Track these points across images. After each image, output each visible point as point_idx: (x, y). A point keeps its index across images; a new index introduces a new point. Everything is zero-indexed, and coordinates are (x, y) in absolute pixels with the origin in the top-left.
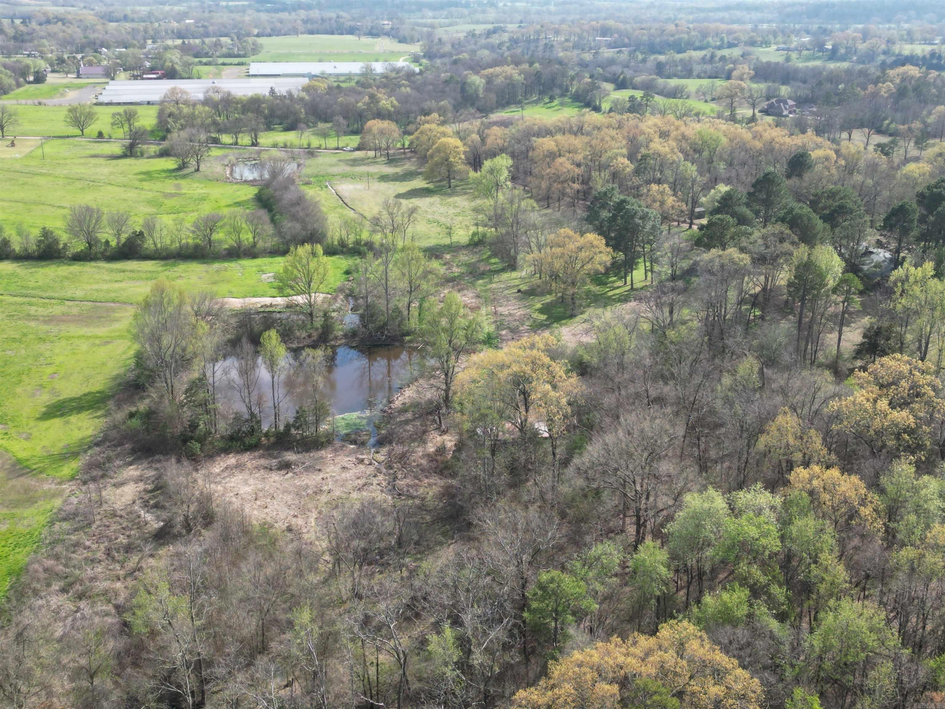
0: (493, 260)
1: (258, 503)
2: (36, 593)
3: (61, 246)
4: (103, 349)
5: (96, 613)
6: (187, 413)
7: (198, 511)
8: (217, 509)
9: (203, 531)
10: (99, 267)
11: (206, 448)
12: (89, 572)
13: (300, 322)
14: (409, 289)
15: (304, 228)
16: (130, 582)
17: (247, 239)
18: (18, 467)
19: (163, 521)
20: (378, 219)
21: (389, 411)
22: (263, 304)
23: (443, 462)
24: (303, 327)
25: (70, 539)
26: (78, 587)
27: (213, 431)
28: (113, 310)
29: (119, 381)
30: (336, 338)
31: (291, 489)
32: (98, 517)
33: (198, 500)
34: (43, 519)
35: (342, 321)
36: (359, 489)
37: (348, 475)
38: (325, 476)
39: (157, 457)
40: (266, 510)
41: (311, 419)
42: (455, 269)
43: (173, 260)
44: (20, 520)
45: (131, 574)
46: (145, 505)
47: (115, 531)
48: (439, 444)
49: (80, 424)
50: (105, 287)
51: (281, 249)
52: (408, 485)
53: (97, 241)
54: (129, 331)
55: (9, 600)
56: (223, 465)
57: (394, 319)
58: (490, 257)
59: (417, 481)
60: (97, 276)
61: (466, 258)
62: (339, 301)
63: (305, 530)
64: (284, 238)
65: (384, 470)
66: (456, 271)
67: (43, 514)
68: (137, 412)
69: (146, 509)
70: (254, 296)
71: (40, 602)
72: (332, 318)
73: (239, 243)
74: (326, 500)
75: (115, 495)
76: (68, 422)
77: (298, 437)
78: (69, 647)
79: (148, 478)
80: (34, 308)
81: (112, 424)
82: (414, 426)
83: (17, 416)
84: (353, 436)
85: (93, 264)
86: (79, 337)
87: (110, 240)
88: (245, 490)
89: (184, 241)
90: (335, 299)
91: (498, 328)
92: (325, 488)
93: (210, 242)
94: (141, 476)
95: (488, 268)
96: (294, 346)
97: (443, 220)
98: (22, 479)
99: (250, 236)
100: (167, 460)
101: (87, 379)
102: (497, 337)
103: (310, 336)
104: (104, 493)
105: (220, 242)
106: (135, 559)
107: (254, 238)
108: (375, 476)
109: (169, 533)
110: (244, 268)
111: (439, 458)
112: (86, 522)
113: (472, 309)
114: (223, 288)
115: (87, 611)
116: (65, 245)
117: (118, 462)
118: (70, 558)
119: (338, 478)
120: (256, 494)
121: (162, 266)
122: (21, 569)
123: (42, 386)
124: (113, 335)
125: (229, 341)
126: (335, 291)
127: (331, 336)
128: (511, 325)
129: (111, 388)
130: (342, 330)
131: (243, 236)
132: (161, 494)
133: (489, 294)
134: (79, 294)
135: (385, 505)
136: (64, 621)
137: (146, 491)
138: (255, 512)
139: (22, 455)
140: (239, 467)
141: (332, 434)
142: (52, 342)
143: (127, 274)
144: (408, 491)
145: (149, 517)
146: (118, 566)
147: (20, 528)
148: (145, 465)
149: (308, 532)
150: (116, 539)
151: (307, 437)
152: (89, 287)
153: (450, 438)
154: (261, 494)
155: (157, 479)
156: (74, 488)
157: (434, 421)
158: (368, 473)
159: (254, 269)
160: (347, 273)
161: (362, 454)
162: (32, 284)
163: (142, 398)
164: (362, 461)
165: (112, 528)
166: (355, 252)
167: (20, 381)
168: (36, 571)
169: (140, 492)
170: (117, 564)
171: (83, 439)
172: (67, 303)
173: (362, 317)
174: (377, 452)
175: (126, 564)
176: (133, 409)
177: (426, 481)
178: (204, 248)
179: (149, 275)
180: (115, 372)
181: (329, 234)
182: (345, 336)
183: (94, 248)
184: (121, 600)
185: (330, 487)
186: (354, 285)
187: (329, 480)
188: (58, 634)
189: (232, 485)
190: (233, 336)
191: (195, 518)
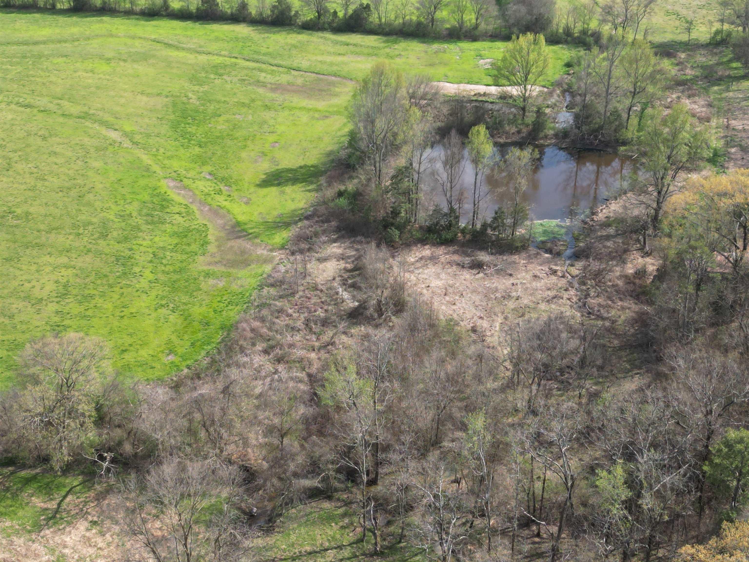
0: (734, 65)
1: (447, 298)
2: (242, 350)
3: (293, 13)
4: (321, 122)
5: (292, 379)
6: (390, 199)
7: (391, 298)
8: (408, 299)
9: (393, 318)
10: (325, 38)
11: (405, 236)
12: (289, 338)
13: (511, 117)
14: (633, 90)
15: (530, 12)
16: (323, 355)
17: (470, 20)
18: (237, 229)
19: (357, 301)
20: (611, 8)
21: (591, 223)
22: (476, 92)
23: (641, 286)
24: (513, 122)
25: (275, 305)
26: (277, 351)
27: (413, 220)
28: (333, 84)
29: (332, 157)
30: (546, 137)
31: (480, 290)
32: (301, 288)
33: (392, 287)
34: (254, 282)
35: (555, 118)
36: (548, 301)
37: (539, 285)
38: (515, 282)
39: (359, 238)
40: (454, 307)
41: (509, 221)
42: (688, 71)
43: (395, 37)
44: (235, 280)
45: (325, 346)
46: (344, 283)
47: (314, 304)
48: (639, 267)
49: (294, 196)
50: (329, 59)
51: (503, 33)
52: (600, 305)
53: (326, 11)
54: (346, 108)
55: (219, 353)
56: (419, 255)
57: (611, 123)
58: (730, 61)
59: (610, 302)
60: (322, 47)
61: (704, 59)
62: (555, 96)
63: (488, 333)
64: (507, 21)
65: (577, 286)
66: (690, 73)
67: (254, 277)
68: (345, 191)
69: (344, 287)
70: (468, 83)
71: (245, 359)
72: (546, 114)
73: (462, 23)
74: (512, 307)
75: (318, 269)
76: (283, 192)
77: (494, 238)
78: (266, 406)
79: (349, 257)
80: (263, 74)
81: (322, 200)
82: (615, 242)
83: (241, 180)
84: (549, 245)
85: (320, 34)
86: (300, 108)
87: (338, 10)
88: (436, 283)
89: (407, 18)
90: (551, 94)
91: (727, 144)
92: (514, 294)
93: (433, 20)
94: (342, 254)
95: (727, 73)
96: (502, 141)
97: (684, 12)
98: (239, 241)
99: (473, 16)
100: (368, 243)
101: (304, 151)
102: (724, 155)
103: (519, 132)
104: (308, 266)
105: (443, 21)
106: (330, 333)
107: (477, 19)
108: (566, 290)
109: (362, 314)
110: (462, 50)
111: (637, 281)
112: (290, 291)
113: (701, 119)
114: (441, 71)
115: (284, 375)
116: (297, 12)
117: (324, 238)
118: (274, 323)
119: (529, 285)
120: (446, 289)
121: (384, 42)
122: (232, 326)
123: (264, 154)
124: (331, 110)
125: (439, 129)
126: (552, 84)
127: (541, 135)
128: (743, 143)
129: (324, 164)
130: (553, 129)
131: (466, 17)
132: (359, 275)
133: (723, 104)
134: (305, 64)
135: (572, 322)
136: (264, 380)
137: (345, 269)
138: (443, 307)
139: (241, 218)
140: (433, 259)
141: (528, 240)
142: (276, 111)
143: (351, 47)
144: (599, 311)
145: (346, 295)
146: (314, 338)
147: (234, 287)
148: (347, 244)
149: (492, 335)
150: (315, 311)
151: (502, 239)
152: (314, 58)
153: (652, 261)
154: (450, 290)
155: (357, 259)
156: (283, 256)
157: (638, 241)
158: (560, 285)
159: (472, 53)
160: (568, 65)
161: (556, 265)
162: (264, 50)
163: (351, 178)
164: (554, 272)
165: (313, 301)
166: (580, 42)
167: (245, 146)
168: (244, 330)
169: (340, 270)
170: (314, 335)
171: (295, 210)
172: (293, 72)
173: (577, 117)
174: (572, 265)
175: (321, 337)
176: (343, 188)
177: (620, 303)
178: (426, 26)
179: (371, 51)
180: (329, 148)
181: (555, 21)
182: (556, 135)
183: (322, 18)
184: (313, 370)
185: (519, 293)
186: (574, 80)
187: (519, 286)
188: (258, 391)
189: (425, 276)
190: (443, 124)
191: (387, 304)
